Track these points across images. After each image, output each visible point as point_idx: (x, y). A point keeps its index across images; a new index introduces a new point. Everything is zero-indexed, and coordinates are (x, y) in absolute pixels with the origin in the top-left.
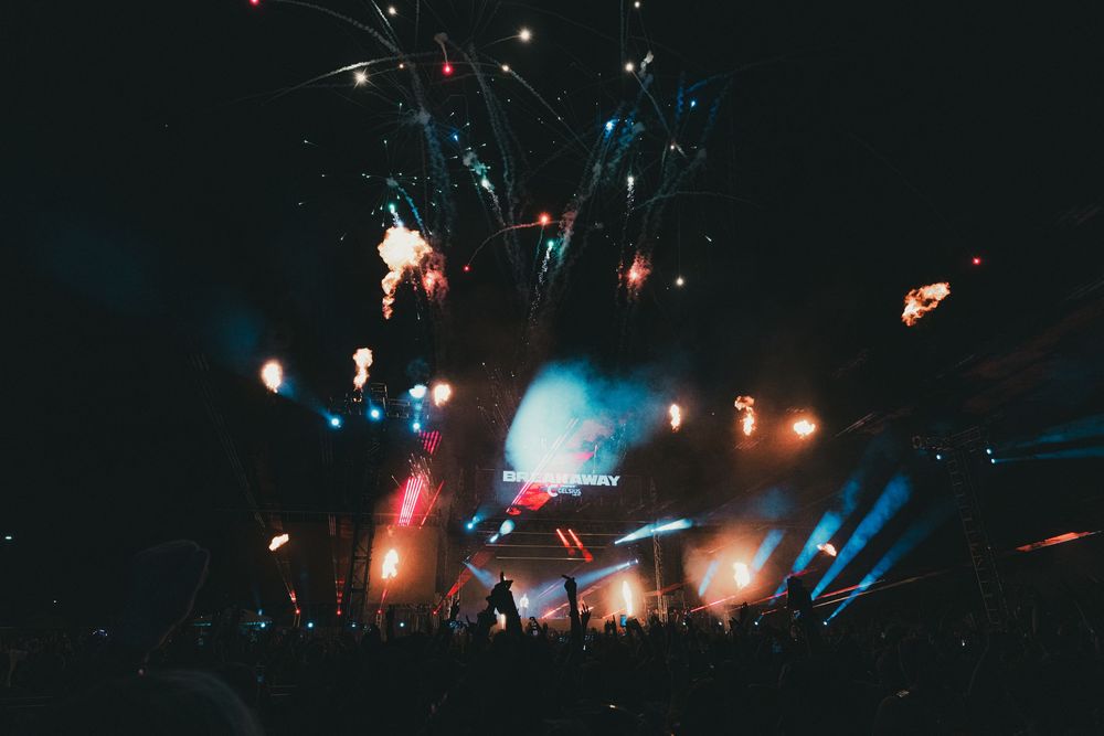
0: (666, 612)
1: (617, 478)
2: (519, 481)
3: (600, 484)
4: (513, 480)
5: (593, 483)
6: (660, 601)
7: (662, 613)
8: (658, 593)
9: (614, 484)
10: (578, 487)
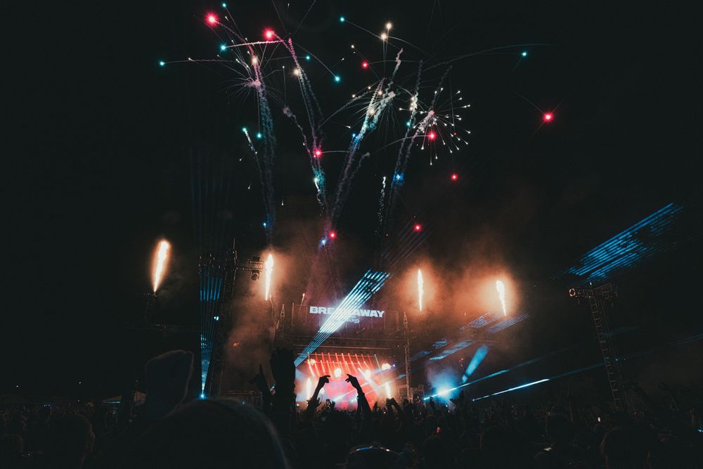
0: (412, 399)
1: (383, 312)
2: (320, 313)
3: (371, 315)
4: (316, 312)
5: (367, 315)
6: (408, 391)
7: (410, 398)
8: (408, 386)
9: (381, 316)
10: (357, 317)
